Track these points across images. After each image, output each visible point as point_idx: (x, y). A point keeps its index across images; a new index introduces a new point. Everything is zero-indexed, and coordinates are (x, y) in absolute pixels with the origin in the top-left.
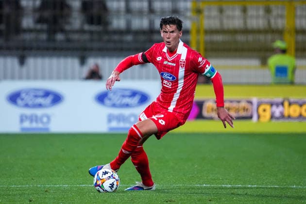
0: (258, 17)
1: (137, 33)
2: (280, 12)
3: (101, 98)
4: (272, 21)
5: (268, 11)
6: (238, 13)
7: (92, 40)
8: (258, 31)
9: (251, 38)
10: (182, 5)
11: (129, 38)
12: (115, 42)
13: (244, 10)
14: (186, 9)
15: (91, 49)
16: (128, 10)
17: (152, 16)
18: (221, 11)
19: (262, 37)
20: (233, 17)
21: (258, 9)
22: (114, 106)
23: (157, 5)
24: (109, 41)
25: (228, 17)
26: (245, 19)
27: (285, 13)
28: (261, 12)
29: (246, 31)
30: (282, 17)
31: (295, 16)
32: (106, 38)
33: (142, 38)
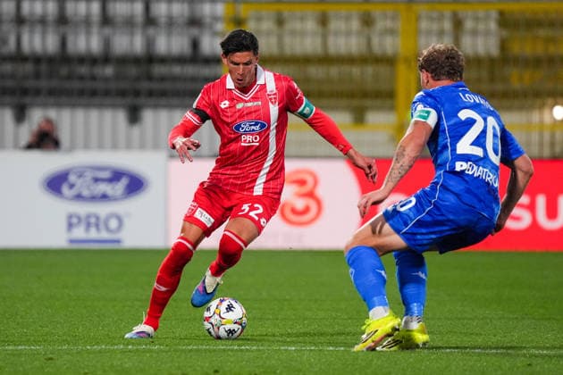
0: (348, 34)
1: (124, 61)
2: (389, 24)
3: (56, 184)
4: (375, 41)
5: (367, 21)
6: (311, 25)
7: (37, 76)
8: (349, 60)
9: (334, 71)
10: (206, 9)
11: (109, 71)
12: (82, 78)
13: (323, 21)
14: (215, 19)
15: (37, 92)
16: (106, 20)
17: (151, 31)
18: (280, 22)
19: (355, 71)
20: (303, 34)
21: (348, 18)
22: (79, 197)
23: (160, 10)
24: (69, 77)
25: (293, 33)
26: (325, 37)
27: (400, 25)
28: (355, 24)
29: (326, 60)
30: (392, 32)
31: (418, 32)
32: (64, 71)
33: (133, 71)
